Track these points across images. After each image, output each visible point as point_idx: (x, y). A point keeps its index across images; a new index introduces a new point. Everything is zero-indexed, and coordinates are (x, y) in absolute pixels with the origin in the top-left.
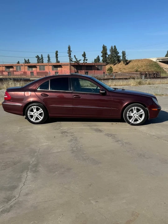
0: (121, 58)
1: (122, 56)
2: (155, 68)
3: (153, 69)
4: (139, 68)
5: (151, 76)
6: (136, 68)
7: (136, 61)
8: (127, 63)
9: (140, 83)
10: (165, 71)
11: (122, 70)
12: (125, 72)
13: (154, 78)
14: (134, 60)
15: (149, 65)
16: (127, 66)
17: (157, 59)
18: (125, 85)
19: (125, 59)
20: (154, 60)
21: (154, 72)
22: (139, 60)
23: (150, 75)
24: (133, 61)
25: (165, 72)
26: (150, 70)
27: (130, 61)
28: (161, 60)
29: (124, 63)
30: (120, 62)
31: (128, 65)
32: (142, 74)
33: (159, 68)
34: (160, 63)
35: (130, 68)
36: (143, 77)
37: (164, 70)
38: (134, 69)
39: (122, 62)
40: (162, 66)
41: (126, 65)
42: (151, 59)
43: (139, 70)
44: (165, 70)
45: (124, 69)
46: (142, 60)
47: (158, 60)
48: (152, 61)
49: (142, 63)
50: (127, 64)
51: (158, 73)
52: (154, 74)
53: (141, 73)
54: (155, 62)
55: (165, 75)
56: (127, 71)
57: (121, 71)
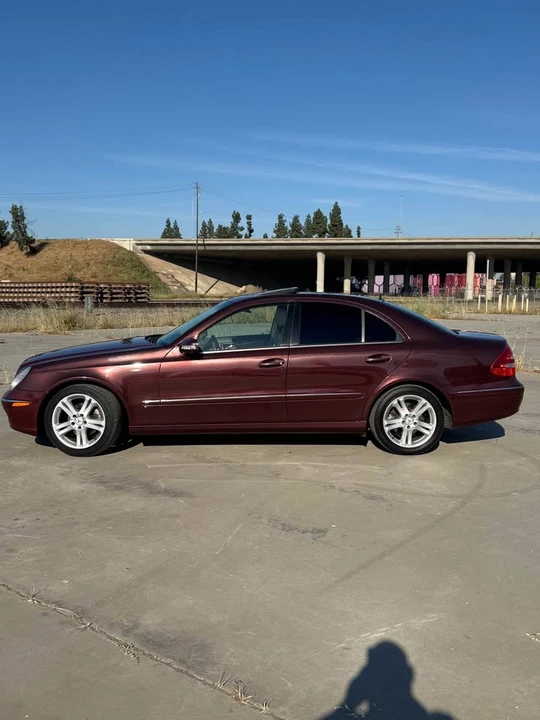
0: (10, 230)
1: (10, 223)
2: (133, 274)
3: (126, 277)
4: (79, 270)
5: (117, 298)
6: (67, 269)
7: (65, 243)
8: (33, 248)
9: (72, 324)
10: (164, 283)
11: (14, 271)
12: (27, 279)
13: (129, 304)
14: (57, 241)
15: (110, 262)
16: (33, 259)
17: (137, 244)
18: (15, 330)
19: (24, 234)
20: (128, 244)
21: (128, 286)
22: (76, 243)
23: (112, 294)
24: (57, 245)
25: (165, 288)
26: (114, 279)
27: (43, 245)
28: (148, 248)
29: (22, 249)
30: (7, 244)
31: (38, 255)
32: (85, 290)
33: (143, 272)
34: (149, 258)
35: (45, 268)
36: (89, 300)
37: (159, 280)
38: (59, 273)
39: (13, 243)
40: (154, 269)
41: (28, 254)
42: (117, 241)
43: (78, 275)
44: (163, 279)
45: (24, 269)
46: (86, 242)
47: (140, 247)
48: (120, 248)
49: (89, 252)
50: (34, 251)
51: (140, 288)
52: (129, 293)
53: (82, 288)
54: (130, 252)
55: (165, 296)
56: (36, 277)
57: (11, 276)
